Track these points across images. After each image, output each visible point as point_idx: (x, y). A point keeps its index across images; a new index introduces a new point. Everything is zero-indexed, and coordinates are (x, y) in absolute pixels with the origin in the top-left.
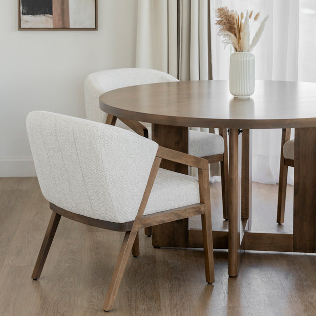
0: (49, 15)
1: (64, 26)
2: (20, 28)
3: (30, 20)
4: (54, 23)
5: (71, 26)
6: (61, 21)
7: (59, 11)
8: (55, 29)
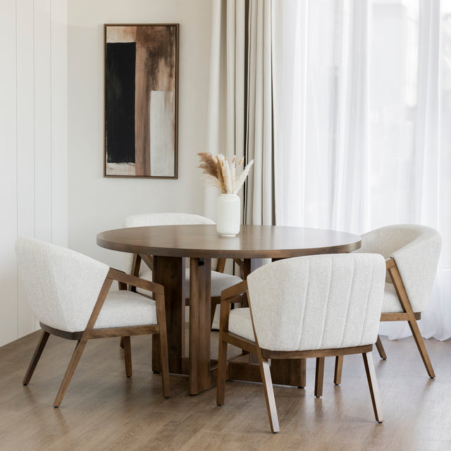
0: (132, 163)
1: (145, 175)
2: (105, 175)
3: (115, 168)
4: (136, 171)
5: (152, 175)
6: (143, 170)
7: (141, 159)
8: (137, 177)
